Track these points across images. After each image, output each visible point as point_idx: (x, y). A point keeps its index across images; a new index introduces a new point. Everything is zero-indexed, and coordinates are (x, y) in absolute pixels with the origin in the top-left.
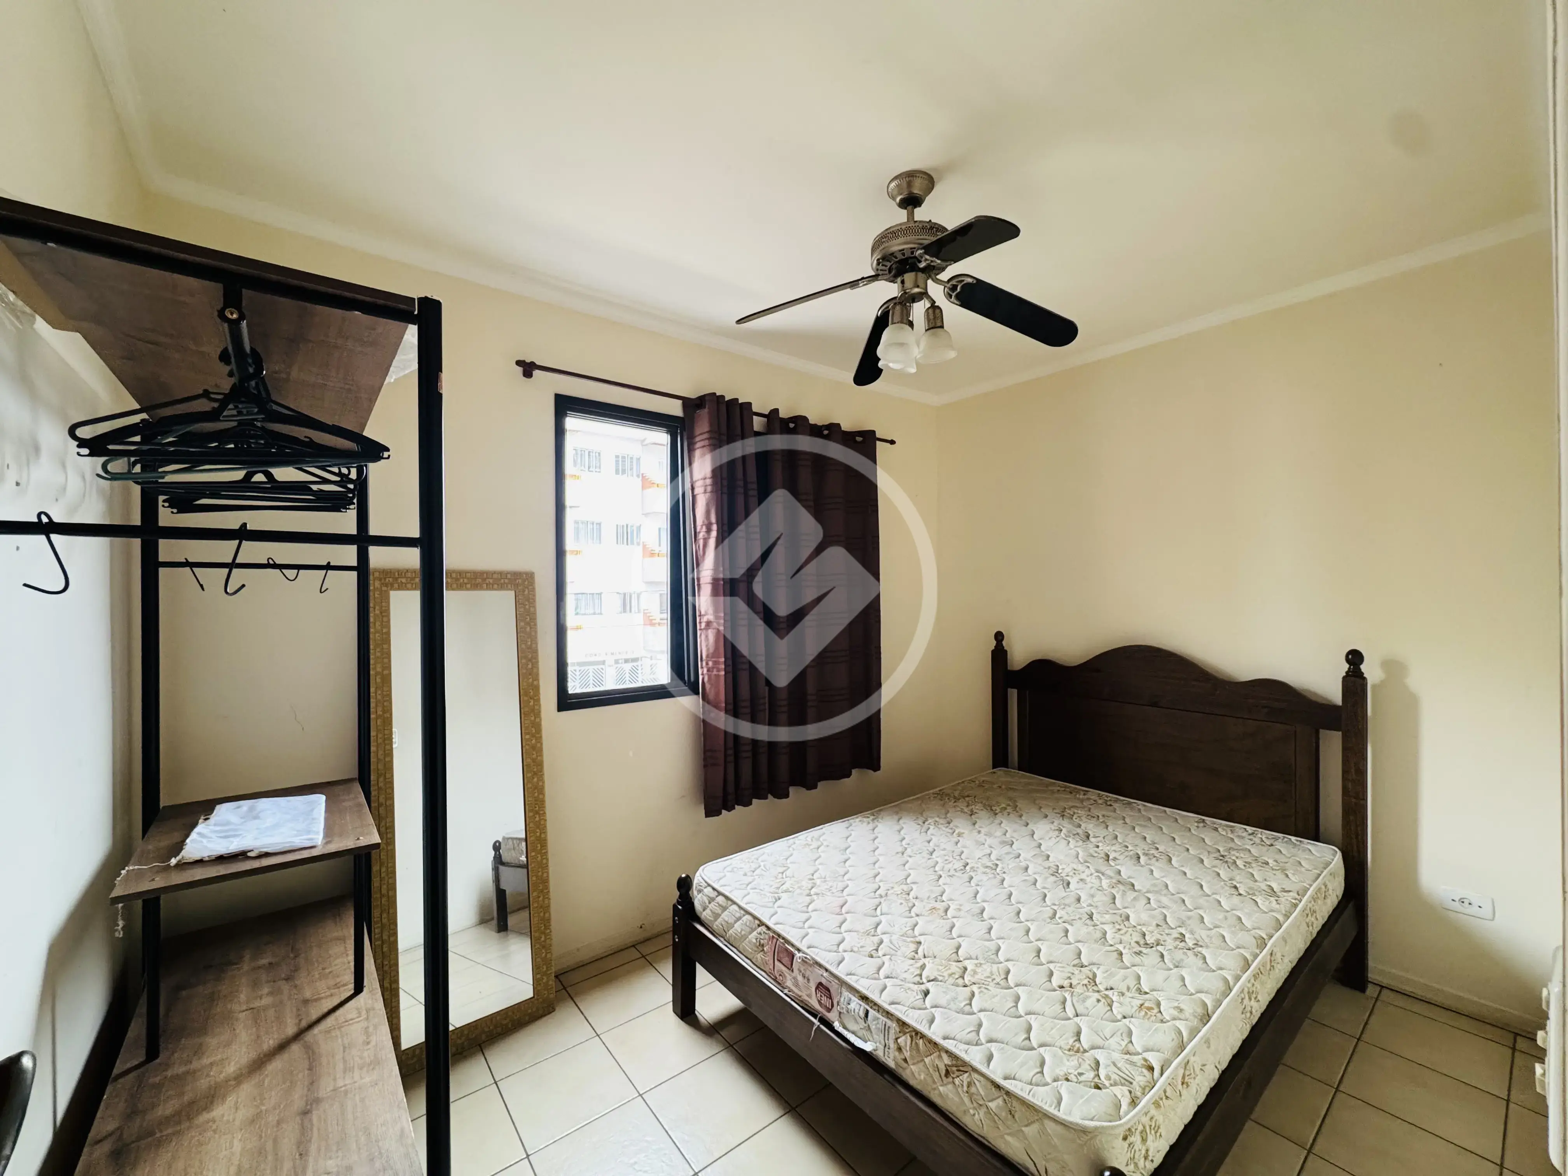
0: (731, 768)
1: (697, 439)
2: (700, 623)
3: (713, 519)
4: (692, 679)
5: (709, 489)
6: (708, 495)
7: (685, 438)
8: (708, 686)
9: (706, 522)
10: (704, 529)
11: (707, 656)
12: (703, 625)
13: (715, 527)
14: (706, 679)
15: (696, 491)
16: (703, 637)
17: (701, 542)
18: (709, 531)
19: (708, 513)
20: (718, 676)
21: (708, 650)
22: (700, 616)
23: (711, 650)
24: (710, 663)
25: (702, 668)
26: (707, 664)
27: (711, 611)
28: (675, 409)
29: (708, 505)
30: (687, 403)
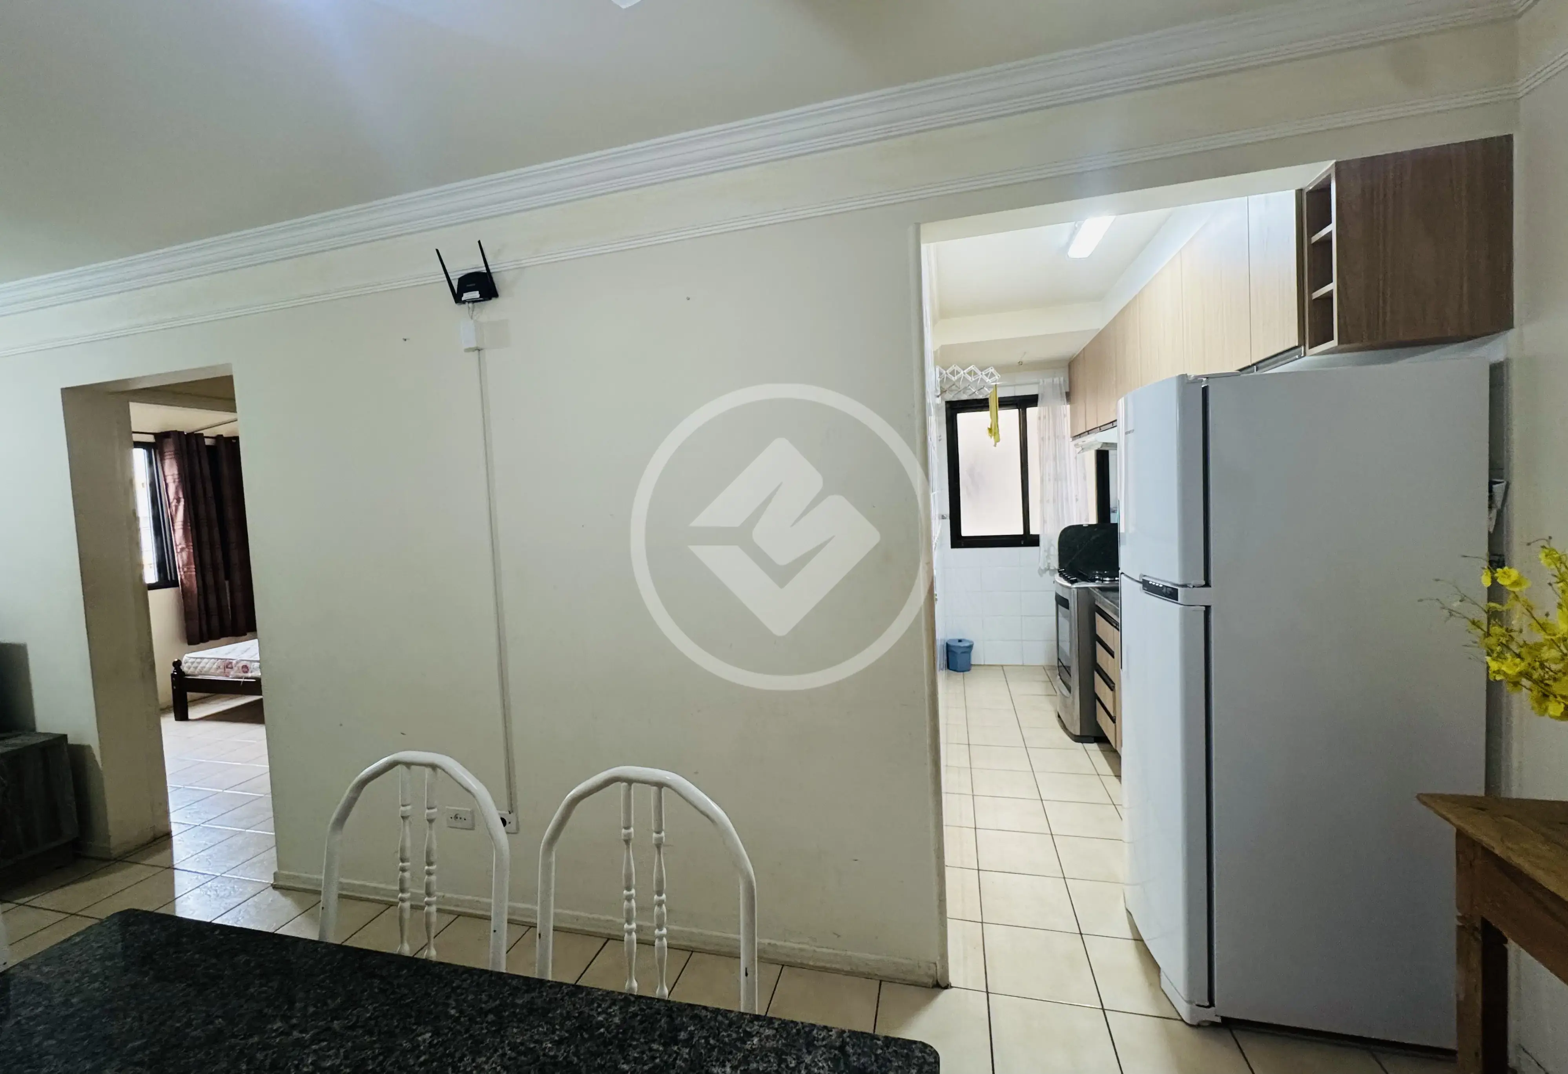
0: (204, 622)
1: (166, 454)
2: (177, 549)
3: (181, 495)
4: (173, 579)
5: (177, 480)
6: (176, 483)
7: (157, 451)
8: (185, 581)
9: (176, 497)
10: (175, 501)
11: (183, 565)
12: (179, 550)
13: (182, 500)
14: (183, 577)
15: (168, 481)
16: (179, 556)
17: (174, 508)
18: (178, 501)
19: (177, 493)
20: (191, 576)
21: (183, 561)
22: (176, 545)
23: (185, 562)
24: (185, 569)
25: (180, 571)
26: (183, 569)
27: (183, 542)
28: (151, 439)
29: (177, 488)
30: (156, 435)
